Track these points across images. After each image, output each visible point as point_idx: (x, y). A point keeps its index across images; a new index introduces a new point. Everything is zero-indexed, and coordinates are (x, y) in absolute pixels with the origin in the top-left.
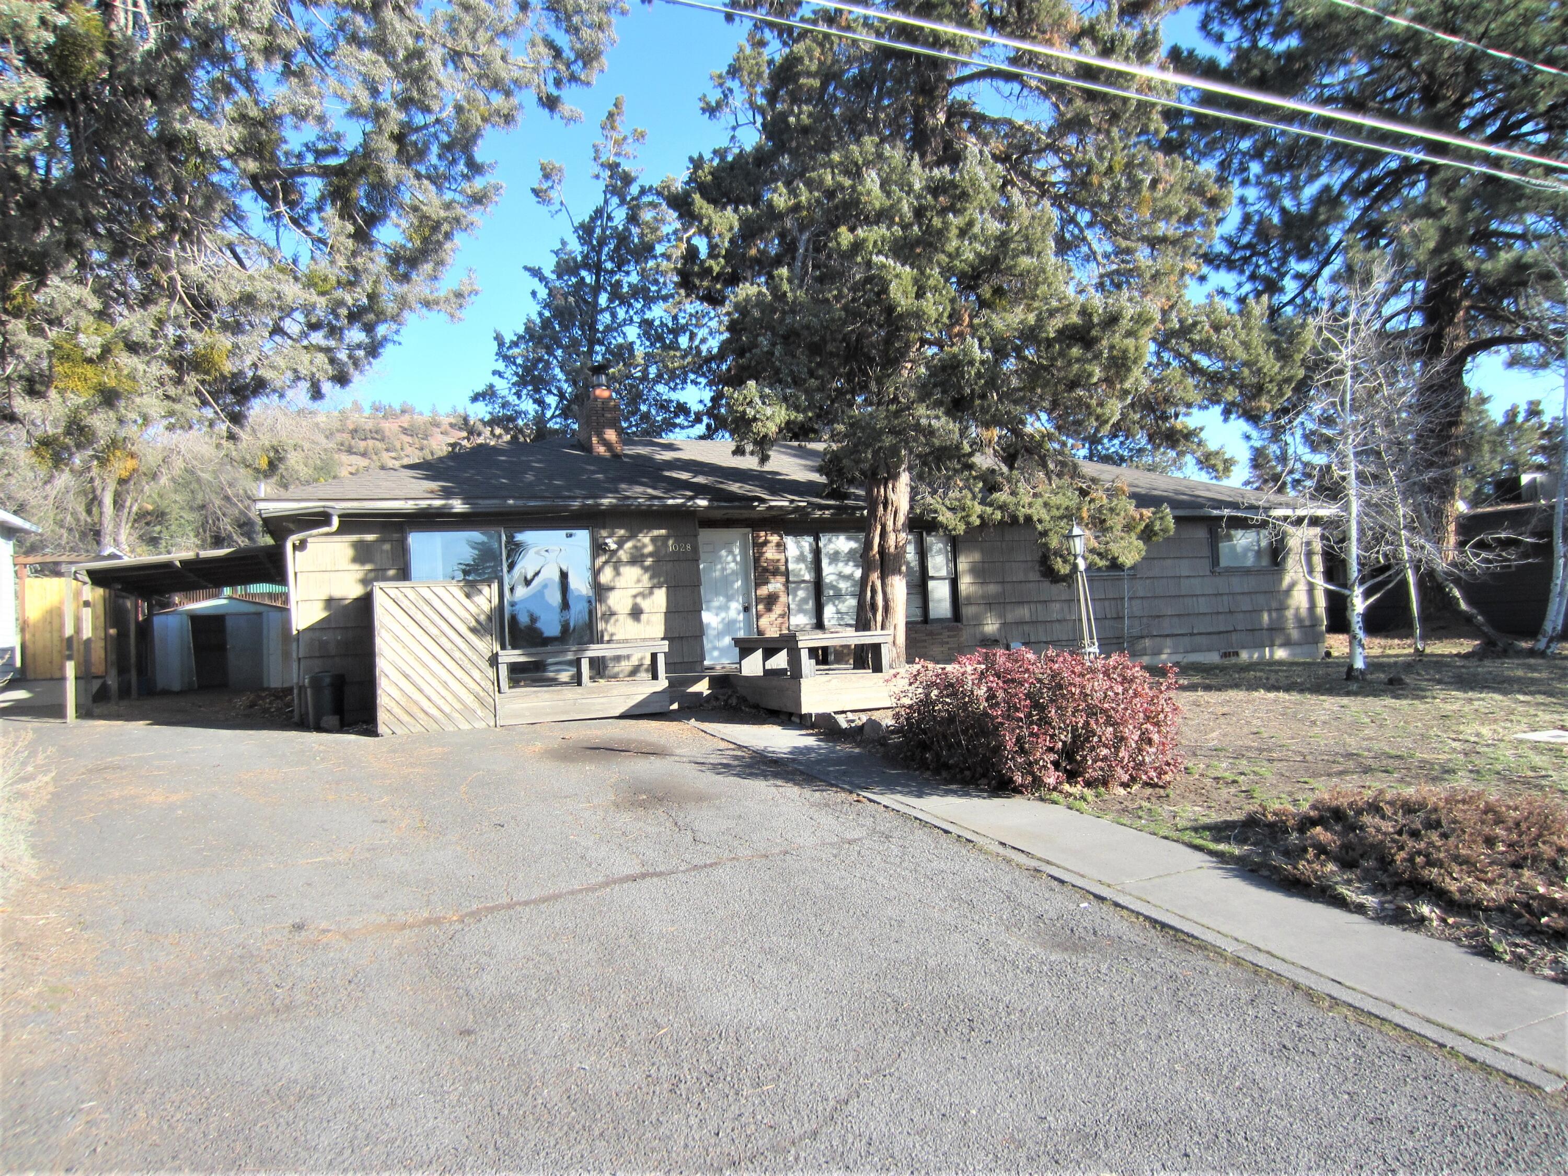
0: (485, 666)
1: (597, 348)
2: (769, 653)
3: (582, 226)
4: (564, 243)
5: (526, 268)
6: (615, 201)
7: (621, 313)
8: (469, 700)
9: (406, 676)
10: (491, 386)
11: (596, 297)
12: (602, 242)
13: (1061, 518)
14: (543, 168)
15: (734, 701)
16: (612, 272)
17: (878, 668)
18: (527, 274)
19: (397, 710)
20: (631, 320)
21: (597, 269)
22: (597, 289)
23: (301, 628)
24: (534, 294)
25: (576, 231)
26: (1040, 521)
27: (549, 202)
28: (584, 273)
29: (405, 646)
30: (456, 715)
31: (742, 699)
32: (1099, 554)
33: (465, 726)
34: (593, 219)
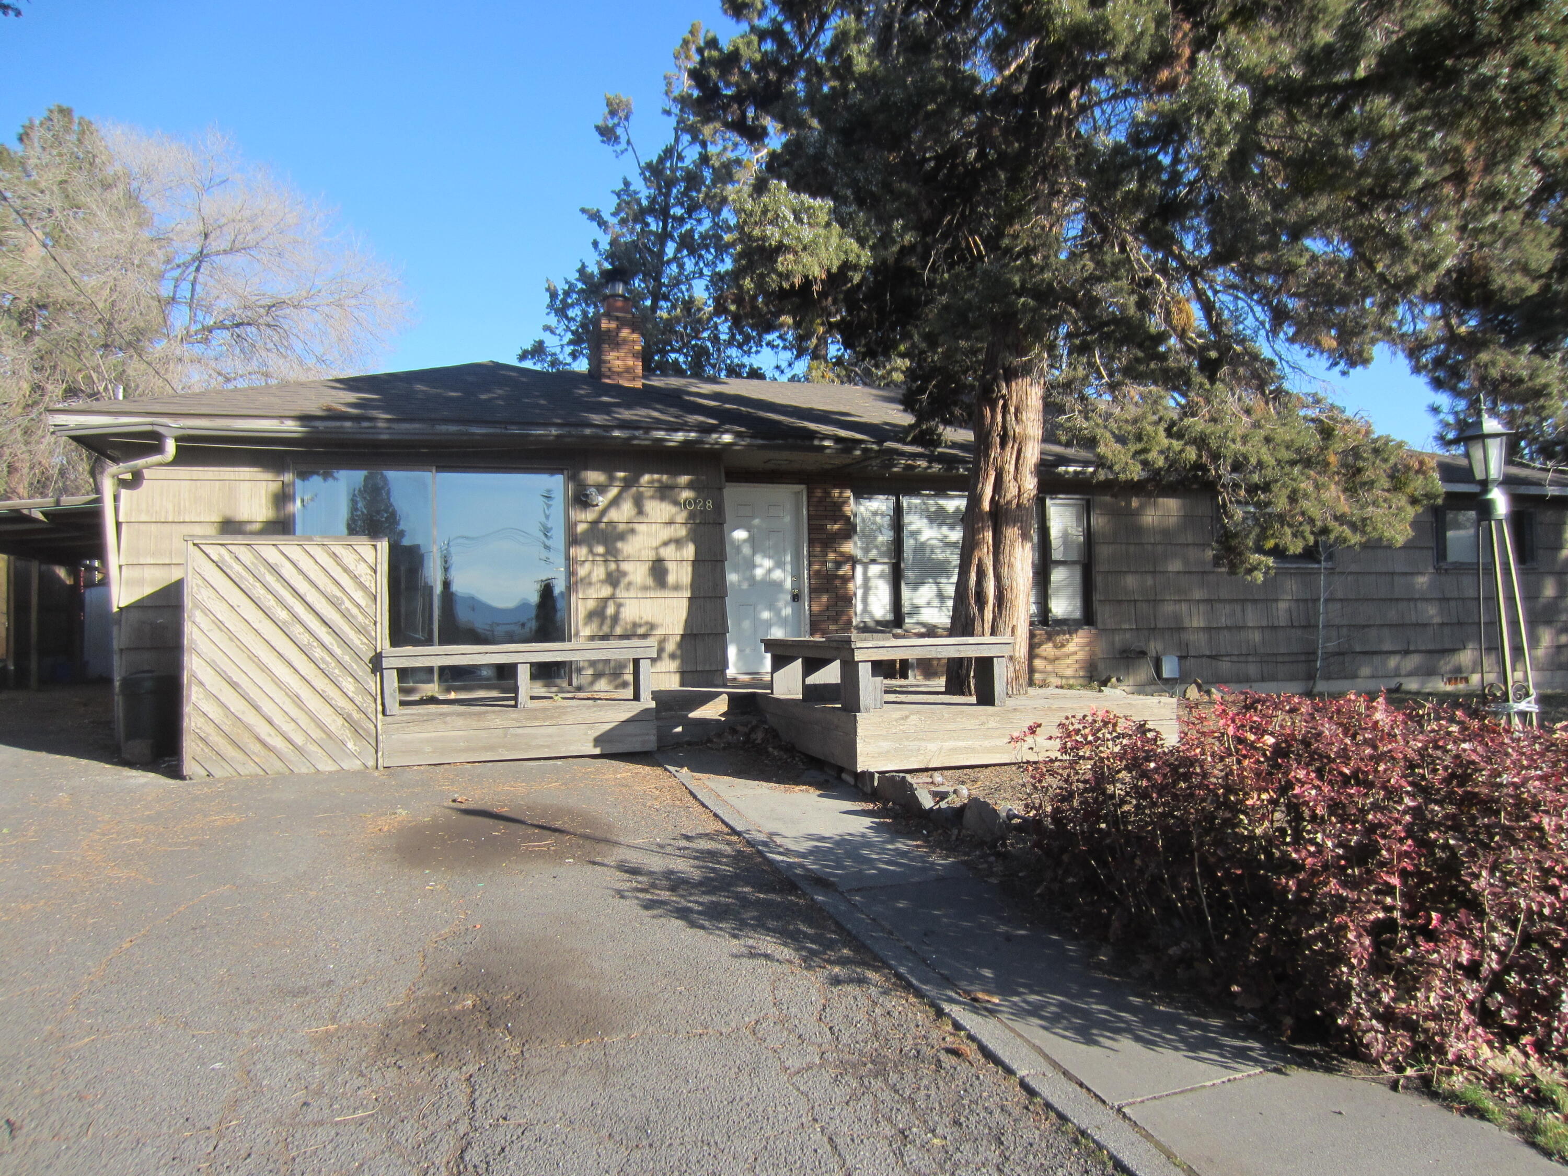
0: (363, 671)
1: (662, 303)
2: (811, 666)
3: (649, 166)
4: (627, 184)
5: (583, 211)
6: (686, 138)
7: (689, 265)
8: (335, 724)
9: (234, 685)
10: (541, 343)
11: (663, 245)
12: (670, 184)
13: (1293, 463)
14: (609, 104)
15: (759, 736)
16: (681, 220)
17: (986, 698)
18: (585, 217)
19: (216, 739)
20: (701, 274)
21: (664, 214)
22: (664, 237)
23: (122, 605)
24: (595, 244)
25: (643, 173)
26: (1260, 464)
27: (617, 139)
28: (650, 220)
29: (232, 637)
30: (313, 748)
31: (773, 734)
32: (1353, 526)
33: (327, 766)
34: (661, 160)
